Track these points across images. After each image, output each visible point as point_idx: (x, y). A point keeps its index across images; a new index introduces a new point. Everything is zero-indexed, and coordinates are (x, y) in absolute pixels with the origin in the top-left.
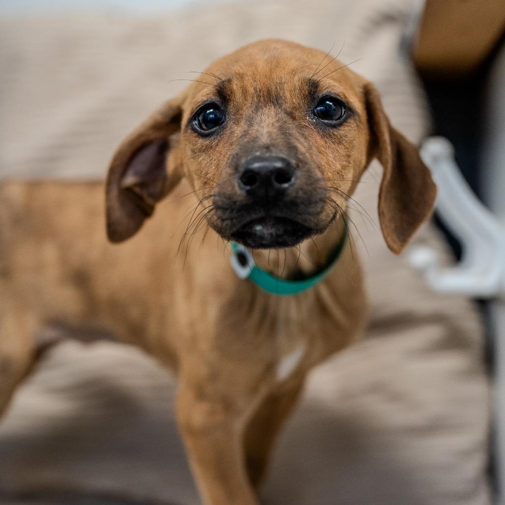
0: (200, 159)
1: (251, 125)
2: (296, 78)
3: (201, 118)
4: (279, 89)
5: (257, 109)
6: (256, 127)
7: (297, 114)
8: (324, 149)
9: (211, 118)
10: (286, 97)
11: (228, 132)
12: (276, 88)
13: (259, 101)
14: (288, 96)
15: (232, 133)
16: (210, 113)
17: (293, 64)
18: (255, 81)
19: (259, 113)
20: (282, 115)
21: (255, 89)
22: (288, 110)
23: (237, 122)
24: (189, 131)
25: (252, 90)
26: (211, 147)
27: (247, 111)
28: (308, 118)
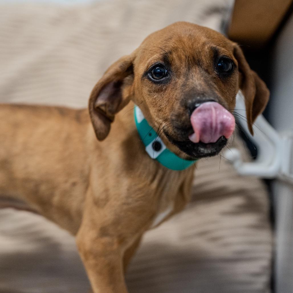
0: (155, 97)
1: (187, 79)
2: (206, 47)
3: (152, 72)
4: (198, 55)
5: (189, 69)
6: (191, 80)
7: (210, 70)
8: (224, 90)
9: (158, 72)
10: (203, 61)
11: (173, 82)
12: (197, 55)
13: (189, 64)
14: (204, 60)
15: (176, 83)
16: (158, 69)
17: (204, 39)
18: (184, 51)
19: (191, 71)
20: (203, 72)
21: (186, 56)
22: (206, 68)
23: (179, 76)
24: (146, 80)
25: (183, 57)
26: (162, 91)
27: (183, 70)
28: (215, 72)
